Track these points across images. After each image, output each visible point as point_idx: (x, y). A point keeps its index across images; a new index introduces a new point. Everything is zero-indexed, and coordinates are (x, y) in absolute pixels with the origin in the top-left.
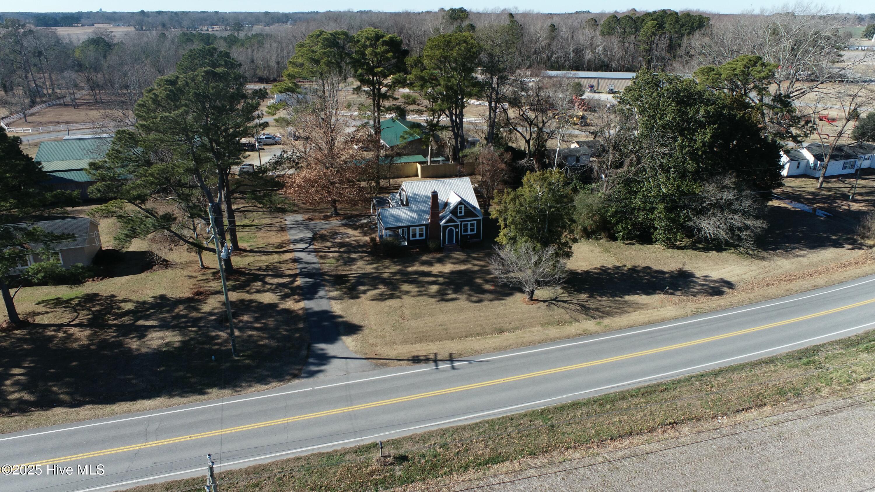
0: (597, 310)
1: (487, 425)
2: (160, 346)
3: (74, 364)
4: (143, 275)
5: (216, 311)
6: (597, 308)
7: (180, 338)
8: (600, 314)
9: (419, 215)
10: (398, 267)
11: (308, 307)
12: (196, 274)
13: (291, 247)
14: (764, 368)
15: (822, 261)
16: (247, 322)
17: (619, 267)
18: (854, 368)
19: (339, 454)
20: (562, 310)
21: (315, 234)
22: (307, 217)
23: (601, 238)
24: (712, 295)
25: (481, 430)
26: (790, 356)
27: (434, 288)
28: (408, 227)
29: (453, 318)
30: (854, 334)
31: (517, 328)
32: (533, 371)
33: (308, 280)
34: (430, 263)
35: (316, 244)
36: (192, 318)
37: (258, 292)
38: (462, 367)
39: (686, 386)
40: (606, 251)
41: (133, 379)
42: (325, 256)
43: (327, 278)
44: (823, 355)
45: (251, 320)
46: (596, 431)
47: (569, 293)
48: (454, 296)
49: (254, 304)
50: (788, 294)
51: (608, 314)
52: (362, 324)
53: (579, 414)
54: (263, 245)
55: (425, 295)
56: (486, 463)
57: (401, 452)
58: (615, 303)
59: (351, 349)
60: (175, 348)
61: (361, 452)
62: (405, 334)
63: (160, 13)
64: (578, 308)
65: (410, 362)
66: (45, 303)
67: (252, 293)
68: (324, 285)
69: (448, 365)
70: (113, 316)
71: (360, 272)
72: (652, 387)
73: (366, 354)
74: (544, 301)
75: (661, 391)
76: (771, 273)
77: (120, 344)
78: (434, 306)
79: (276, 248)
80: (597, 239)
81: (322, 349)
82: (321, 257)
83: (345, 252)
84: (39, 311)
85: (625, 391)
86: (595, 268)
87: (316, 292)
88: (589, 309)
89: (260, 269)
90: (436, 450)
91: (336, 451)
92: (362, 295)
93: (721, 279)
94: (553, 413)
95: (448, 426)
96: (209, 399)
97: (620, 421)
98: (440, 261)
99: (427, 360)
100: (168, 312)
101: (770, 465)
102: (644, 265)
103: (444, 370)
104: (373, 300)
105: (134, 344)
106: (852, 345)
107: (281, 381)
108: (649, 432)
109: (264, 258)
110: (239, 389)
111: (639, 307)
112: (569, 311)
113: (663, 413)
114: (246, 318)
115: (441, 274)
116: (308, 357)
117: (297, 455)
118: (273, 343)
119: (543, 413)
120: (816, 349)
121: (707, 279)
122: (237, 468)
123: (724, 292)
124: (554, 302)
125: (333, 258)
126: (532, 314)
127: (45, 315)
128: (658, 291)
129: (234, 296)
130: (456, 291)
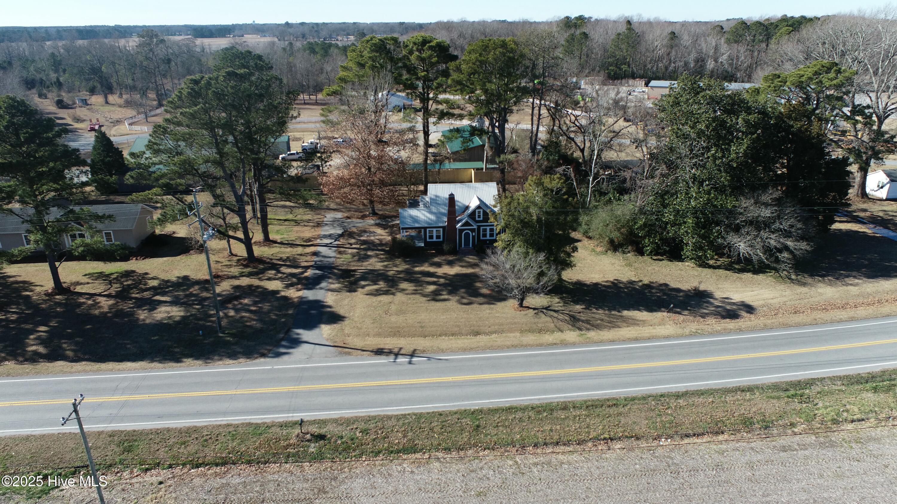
0: (587, 322)
1: (414, 417)
2: (163, 319)
3: (88, 327)
4: (178, 258)
5: (224, 293)
6: (587, 320)
7: (182, 314)
8: (588, 326)
9: (437, 217)
10: (407, 266)
11: (304, 296)
12: (223, 260)
13: (318, 241)
14: (739, 396)
15: (877, 292)
16: (246, 305)
17: (635, 281)
18: (848, 407)
19: (266, 425)
20: (548, 319)
21: (345, 231)
22: (346, 215)
23: (629, 252)
24: (724, 317)
25: (407, 421)
26: (776, 387)
27: (432, 288)
28: (425, 228)
29: (435, 317)
30: (868, 371)
31: (495, 332)
32: (486, 374)
33: (317, 272)
34: (439, 265)
35: (341, 240)
36: (201, 297)
37: (269, 279)
38: (419, 363)
39: (639, 404)
40: (630, 265)
41: (128, 344)
42: (344, 251)
43: (336, 271)
44: (816, 389)
45: (250, 303)
46: (521, 436)
47: (565, 303)
48: (446, 297)
49: (260, 290)
50: (815, 323)
51: (598, 327)
52: (347, 315)
53: (510, 418)
54: (294, 239)
55: (420, 293)
56: (398, 452)
57: (323, 431)
58: (609, 317)
59: (324, 336)
60: (174, 321)
61: (286, 426)
62: (381, 328)
63: (302, 24)
64: (567, 318)
65: (372, 353)
66: (90, 275)
67: (262, 280)
68: (329, 278)
69: (406, 360)
70: (138, 290)
71: (369, 268)
72: (600, 401)
73: (336, 342)
74: (534, 309)
75: (609, 406)
76: (806, 301)
77: (131, 314)
78: (423, 305)
79: (305, 241)
80: (624, 253)
81: (298, 334)
82: (340, 253)
83: (365, 249)
84: (83, 281)
85: (569, 402)
86: (607, 282)
87: (319, 283)
88: (579, 320)
89: (281, 259)
90: (356, 434)
91: (264, 423)
92: (360, 290)
93: (743, 302)
94: (485, 414)
95: (376, 414)
96: (180, 367)
97: (551, 430)
98: (451, 263)
99: (390, 352)
100: (184, 290)
101: (688, 492)
102: (662, 282)
103: (401, 364)
104: (367, 294)
105: (142, 315)
106: (858, 382)
107: (248, 358)
108: (578, 444)
109: (289, 250)
110: (209, 361)
111: (635, 322)
112: (555, 320)
113: (601, 427)
114: (246, 301)
115: (445, 276)
116: (282, 339)
117: (229, 422)
118: (258, 325)
119: (474, 413)
120: (810, 383)
121: (727, 300)
122: (174, 426)
123: (739, 315)
124: (544, 311)
125: (351, 254)
126: (516, 320)
127: (86, 285)
128: (663, 309)
129: (245, 281)
130: (450, 293)
